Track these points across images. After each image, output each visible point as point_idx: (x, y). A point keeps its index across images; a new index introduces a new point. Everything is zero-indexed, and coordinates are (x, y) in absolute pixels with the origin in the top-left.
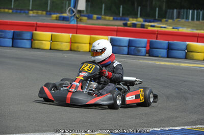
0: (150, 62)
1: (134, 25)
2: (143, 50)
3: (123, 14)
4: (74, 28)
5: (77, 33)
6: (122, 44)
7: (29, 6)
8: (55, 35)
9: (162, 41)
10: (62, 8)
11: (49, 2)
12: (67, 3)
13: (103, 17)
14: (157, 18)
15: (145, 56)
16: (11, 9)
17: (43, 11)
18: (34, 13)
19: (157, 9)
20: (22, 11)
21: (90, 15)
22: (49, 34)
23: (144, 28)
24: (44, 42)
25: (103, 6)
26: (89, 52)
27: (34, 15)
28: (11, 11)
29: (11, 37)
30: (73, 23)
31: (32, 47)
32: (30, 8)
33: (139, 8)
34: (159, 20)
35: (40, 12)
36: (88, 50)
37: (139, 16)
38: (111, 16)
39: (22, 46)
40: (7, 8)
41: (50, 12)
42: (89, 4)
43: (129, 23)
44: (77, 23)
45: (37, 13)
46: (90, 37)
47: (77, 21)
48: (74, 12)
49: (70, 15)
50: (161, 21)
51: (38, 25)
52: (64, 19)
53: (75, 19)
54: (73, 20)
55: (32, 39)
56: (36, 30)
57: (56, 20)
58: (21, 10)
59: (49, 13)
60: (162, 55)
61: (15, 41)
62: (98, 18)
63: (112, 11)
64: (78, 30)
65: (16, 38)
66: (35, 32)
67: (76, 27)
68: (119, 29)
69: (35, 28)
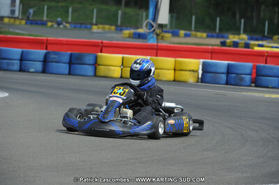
0: (256, 94)
1: (236, 44)
2: (248, 78)
3: (220, 30)
4: (154, 49)
5: (157, 56)
6: (219, 71)
7: (92, 19)
9: (273, 66)
10: (137, 21)
12: (144, 14)
13: (193, 33)
14: (266, 34)
15: (250, 86)
16: (68, 23)
17: (111, 25)
18: (98, 28)
19: (267, 23)
20: (83, 26)
21: (176, 30)
22: (120, 56)
23: (249, 48)
24: (112, 68)
25: (194, 17)
26: (174, 81)
27: (99, 31)
29: (68, 61)
30: (152, 41)
32: (94, 21)
33: (243, 21)
34: (269, 38)
35: (107, 27)
36: (172, 78)
37: (242, 31)
38: (204, 32)
39: (82, 73)
41: (121, 26)
42: (174, 15)
43: (228, 41)
44: (158, 42)
45: (104, 28)
46: (175, 61)
47: (157, 39)
48: (153, 27)
49: (148, 31)
50: (271, 38)
51: (104, 45)
52: (140, 36)
53: (155, 36)
54: (152, 37)
55: (95, 64)
56: (101, 52)
57: (129, 37)
58: (81, 24)
59: (120, 29)
60: (273, 85)
61: (73, 66)
62: (186, 35)
63: (205, 25)
64: (158, 51)
65: (73, 62)
66: (99, 54)
67: (156, 47)
68: (215, 49)
69: (99, 48)
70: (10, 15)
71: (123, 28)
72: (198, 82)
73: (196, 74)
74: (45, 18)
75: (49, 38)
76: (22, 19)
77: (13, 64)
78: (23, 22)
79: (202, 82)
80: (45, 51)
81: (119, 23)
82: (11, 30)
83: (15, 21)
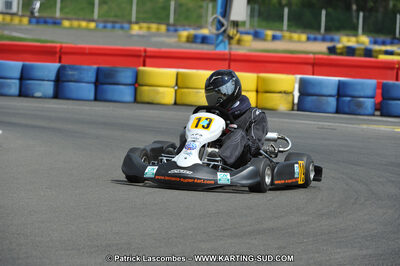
0: (383, 128)
1: (350, 51)
2: (369, 103)
3: (326, 30)
4: (225, 60)
6: (325, 91)
7: (130, 14)
8: (184, 74)
10: (200, 17)
11: (172, 4)
12: (210, 5)
13: (287, 34)
14: (397, 34)
15: (374, 115)
16: (93, 21)
17: (159, 23)
18: (141, 28)
19: (398, 17)
20: (118, 25)
22: (173, 71)
23: (370, 56)
24: (161, 89)
25: (286, 11)
27: (144, 32)
28: (92, 25)
29: (93, 79)
30: (223, 49)
31: (136, 101)
32: (134, 19)
33: (361, 14)
35: (154, 26)
37: (360, 31)
38: (303, 33)
39: (116, 98)
40: (84, 20)
41: (174, 25)
42: (256, 7)
43: (339, 46)
44: (230, 48)
45: (149, 28)
46: (258, 77)
47: (230, 44)
48: (222, 25)
49: (216, 32)
51: (148, 54)
52: (204, 40)
53: (227, 41)
54: (222, 41)
55: (137, 83)
56: (144, 65)
57: (188, 41)
58: (114, 22)
59: (173, 29)
61: (101, 87)
62: (274, 38)
63: (304, 21)
64: (232, 64)
65: (102, 81)
66: (142, 68)
67: (228, 57)
68: (319, 59)
69: (142, 59)
70: (5, 10)
71: (179, 28)
72: (293, 110)
73: (290, 98)
74: (58, 14)
75: (64, 45)
76: (23, 16)
77: (9, 86)
78: (25, 20)
79: (298, 110)
80: (57, 65)
81: (172, 20)
82: (6, 33)
83: (12, 20)
